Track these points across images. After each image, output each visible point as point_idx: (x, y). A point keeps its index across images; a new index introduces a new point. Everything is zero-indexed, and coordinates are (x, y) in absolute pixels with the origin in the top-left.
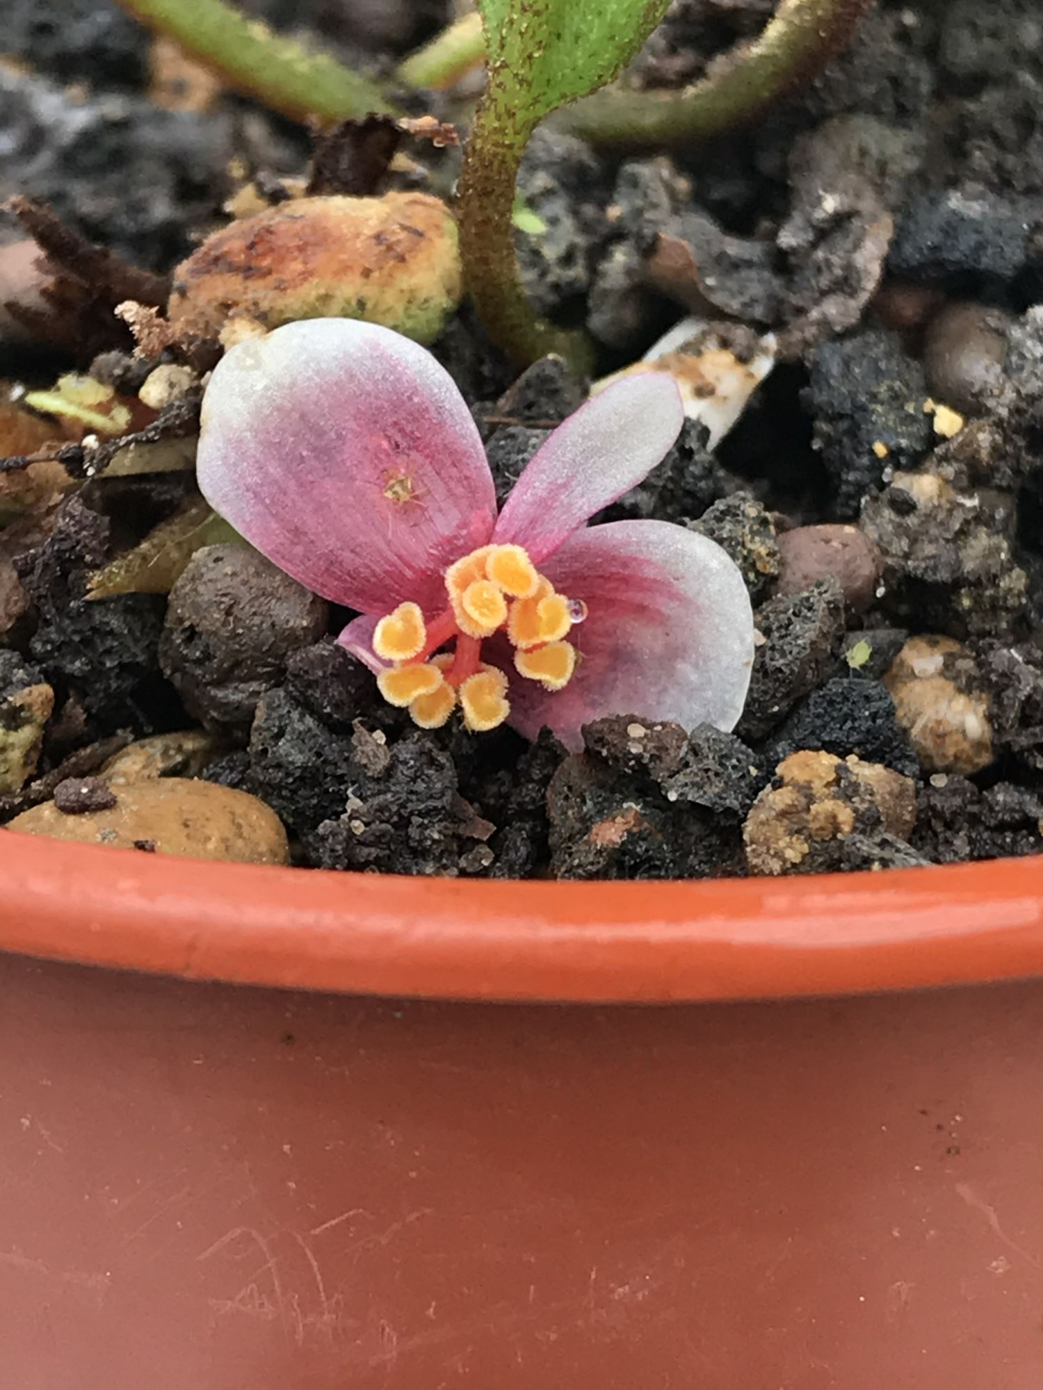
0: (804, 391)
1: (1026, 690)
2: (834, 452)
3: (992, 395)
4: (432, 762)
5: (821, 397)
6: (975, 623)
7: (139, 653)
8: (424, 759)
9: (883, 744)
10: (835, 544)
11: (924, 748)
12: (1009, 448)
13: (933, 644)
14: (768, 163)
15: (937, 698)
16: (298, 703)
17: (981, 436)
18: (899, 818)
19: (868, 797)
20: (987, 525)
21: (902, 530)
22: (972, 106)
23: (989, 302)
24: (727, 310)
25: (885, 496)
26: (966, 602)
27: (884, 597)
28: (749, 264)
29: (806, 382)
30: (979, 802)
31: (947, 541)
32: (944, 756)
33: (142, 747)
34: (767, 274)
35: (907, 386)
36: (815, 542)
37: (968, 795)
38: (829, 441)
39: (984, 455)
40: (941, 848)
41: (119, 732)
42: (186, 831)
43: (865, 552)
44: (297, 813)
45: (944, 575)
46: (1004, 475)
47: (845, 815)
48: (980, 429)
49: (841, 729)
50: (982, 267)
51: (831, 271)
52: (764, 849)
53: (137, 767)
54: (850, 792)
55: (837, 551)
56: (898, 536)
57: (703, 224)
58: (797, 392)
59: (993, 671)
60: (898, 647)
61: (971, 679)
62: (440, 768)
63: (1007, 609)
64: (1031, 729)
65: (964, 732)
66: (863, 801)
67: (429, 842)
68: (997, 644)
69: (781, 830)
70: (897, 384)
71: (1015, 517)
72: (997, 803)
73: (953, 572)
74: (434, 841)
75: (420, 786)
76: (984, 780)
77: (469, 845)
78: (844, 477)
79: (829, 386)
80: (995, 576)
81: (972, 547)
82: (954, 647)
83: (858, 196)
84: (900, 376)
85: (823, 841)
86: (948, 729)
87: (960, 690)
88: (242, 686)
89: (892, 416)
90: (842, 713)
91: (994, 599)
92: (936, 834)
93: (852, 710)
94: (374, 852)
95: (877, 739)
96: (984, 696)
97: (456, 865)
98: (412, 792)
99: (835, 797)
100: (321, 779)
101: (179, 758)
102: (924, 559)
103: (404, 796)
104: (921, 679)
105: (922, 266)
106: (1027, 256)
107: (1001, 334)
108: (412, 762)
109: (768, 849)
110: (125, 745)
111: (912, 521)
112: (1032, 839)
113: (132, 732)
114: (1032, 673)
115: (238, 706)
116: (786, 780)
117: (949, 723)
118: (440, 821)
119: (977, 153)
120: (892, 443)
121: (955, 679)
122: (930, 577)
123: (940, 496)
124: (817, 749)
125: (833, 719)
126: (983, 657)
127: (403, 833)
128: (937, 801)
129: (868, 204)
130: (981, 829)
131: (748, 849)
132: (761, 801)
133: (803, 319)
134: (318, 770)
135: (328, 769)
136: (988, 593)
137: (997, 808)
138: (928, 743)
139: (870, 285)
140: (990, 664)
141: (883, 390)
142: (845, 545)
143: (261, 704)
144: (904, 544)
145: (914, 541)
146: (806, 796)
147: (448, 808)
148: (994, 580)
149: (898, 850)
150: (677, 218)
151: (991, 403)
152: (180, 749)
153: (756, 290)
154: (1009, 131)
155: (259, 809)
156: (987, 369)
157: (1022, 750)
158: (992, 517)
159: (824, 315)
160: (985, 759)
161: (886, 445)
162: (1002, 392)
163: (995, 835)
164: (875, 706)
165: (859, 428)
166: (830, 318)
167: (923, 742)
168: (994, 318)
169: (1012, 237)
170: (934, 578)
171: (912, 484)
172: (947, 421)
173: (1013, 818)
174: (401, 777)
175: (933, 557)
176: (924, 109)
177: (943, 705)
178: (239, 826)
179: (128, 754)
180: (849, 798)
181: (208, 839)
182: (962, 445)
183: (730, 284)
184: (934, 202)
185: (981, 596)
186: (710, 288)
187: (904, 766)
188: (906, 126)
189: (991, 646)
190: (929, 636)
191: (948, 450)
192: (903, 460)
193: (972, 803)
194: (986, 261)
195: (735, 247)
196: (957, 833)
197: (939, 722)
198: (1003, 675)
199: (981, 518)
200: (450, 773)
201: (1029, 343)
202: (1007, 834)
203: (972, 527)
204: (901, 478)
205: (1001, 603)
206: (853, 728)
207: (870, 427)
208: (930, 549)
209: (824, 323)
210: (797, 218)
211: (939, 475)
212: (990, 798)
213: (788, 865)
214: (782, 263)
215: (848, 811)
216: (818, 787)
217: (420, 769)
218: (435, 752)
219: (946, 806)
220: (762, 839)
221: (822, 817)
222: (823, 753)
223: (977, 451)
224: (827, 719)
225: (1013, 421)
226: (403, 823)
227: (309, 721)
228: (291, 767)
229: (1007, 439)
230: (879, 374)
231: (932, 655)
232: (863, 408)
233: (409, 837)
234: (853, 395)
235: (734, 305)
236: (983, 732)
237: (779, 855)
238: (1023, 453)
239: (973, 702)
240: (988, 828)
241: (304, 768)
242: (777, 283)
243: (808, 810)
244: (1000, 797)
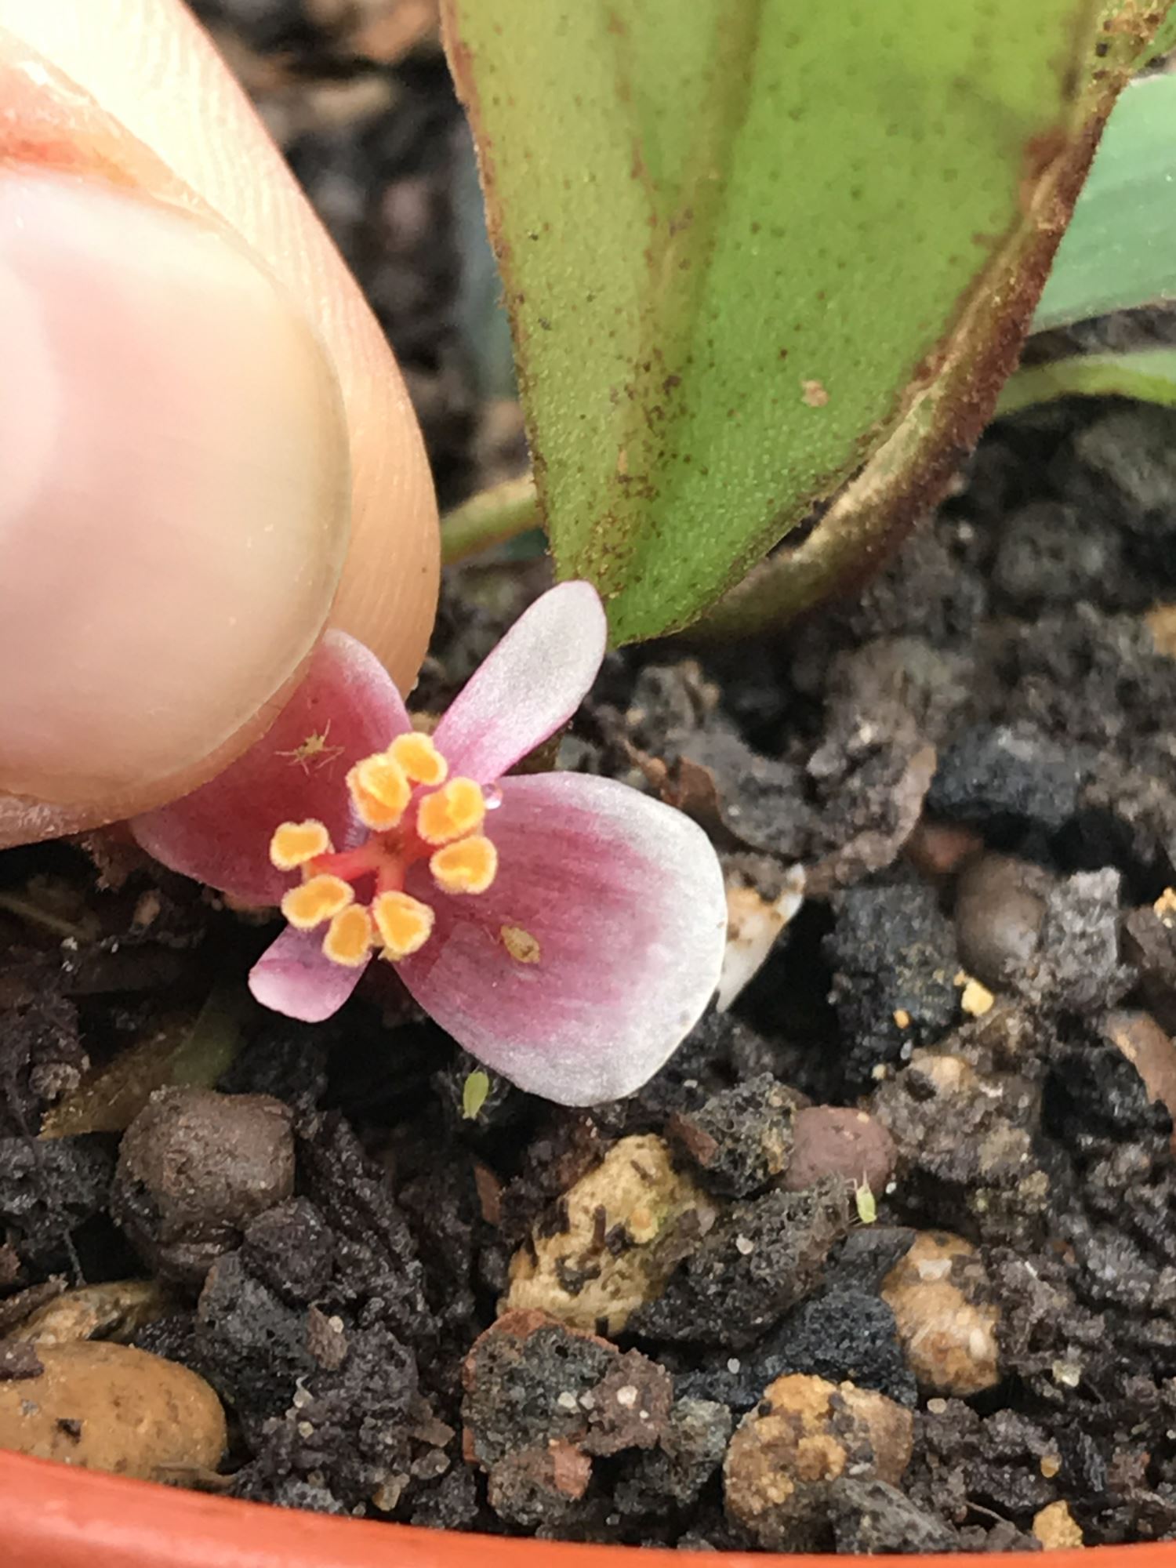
0: (827, 938)
1: (1038, 1313)
2: (849, 1011)
3: (1024, 975)
4: (392, 1355)
5: (846, 949)
6: (990, 1227)
7: (84, 1191)
8: (384, 1353)
9: (882, 1368)
10: (847, 1134)
11: (924, 1362)
12: (1039, 1037)
13: (942, 1243)
14: (805, 677)
15: (942, 1307)
16: (252, 1275)
17: (1010, 1022)
18: (893, 1459)
19: (862, 1435)
20: (1010, 1117)
21: (915, 1117)
22: (1025, 631)
23: (1029, 857)
24: (751, 843)
25: (901, 1076)
26: (982, 1204)
27: (894, 1193)
28: (779, 791)
29: (831, 929)
30: (979, 1431)
31: (967, 1135)
32: (944, 1372)
33: (77, 1299)
34: (797, 802)
35: (940, 953)
36: (825, 1129)
37: (968, 1424)
38: (846, 996)
39: (1012, 1043)
40: (934, 1487)
41: (52, 1278)
42: (116, 1411)
43: (878, 1144)
44: (241, 1394)
45: (960, 1175)
46: (1034, 1066)
47: (836, 1456)
48: (1010, 1014)
49: (837, 1347)
50: (1029, 813)
51: (867, 807)
52: (745, 1484)
53: (69, 1323)
54: (843, 1428)
55: (849, 1142)
56: (912, 1121)
57: (728, 741)
58: (819, 939)
59: (1003, 1285)
60: (905, 1248)
61: (980, 1289)
62: (401, 1364)
63: (1024, 1214)
64: (1041, 1354)
65: (968, 1349)
66: (856, 1438)
67: (380, 1447)
68: (1011, 1255)
69: (765, 1465)
70: (929, 950)
71: (1038, 1105)
72: (998, 1433)
73: (971, 1170)
74: (387, 1446)
75: (377, 1383)
76: (984, 1404)
77: (423, 1449)
78: (858, 1039)
79: (855, 937)
80: (1015, 1178)
81: (992, 1143)
82: (962, 1248)
83: (898, 724)
84: (932, 940)
85: (810, 1480)
86: (952, 1343)
87: (967, 1301)
88: (193, 1247)
89: (919, 983)
90: (840, 1331)
91: (1011, 1203)
92: (930, 1470)
93: (851, 1329)
94: (320, 1457)
95: (876, 1361)
96: (993, 1309)
97: (408, 1471)
98: (368, 1389)
99: (826, 1432)
100: (270, 1359)
101: (115, 1315)
102: (939, 1153)
103: (358, 1392)
104: (926, 1283)
105: (962, 806)
106: (1077, 807)
107: (1039, 898)
108: (370, 1357)
109: (750, 1485)
110: (56, 1294)
111: (929, 1107)
112: (1032, 1478)
113: (66, 1279)
114: (1046, 1291)
115: (190, 1269)
116: (775, 1406)
117: (952, 1336)
118: (396, 1424)
119: (1033, 691)
120: (916, 1014)
121: (964, 1286)
122: (943, 1174)
123: (961, 1082)
124: (808, 1372)
125: (830, 1336)
126: (995, 1266)
127: (354, 1434)
128: (934, 1433)
129: (907, 735)
130: (978, 1460)
131: (728, 1482)
132: (745, 1426)
133: (833, 855)
134: (267, 1351)
135: (278, 1351)
136: (1007, 1195)
137: (998, 1440)
138: (928, 1357)
139: (907, 825)
140: (1003, 1277)
141: (913, 954)
142: (857, 1136)
143: (214, 1271)
144: (919, 1133)
145: (931, 1130)
146: (795, 1428)
147: (405, 1410)
148: (1013, 1181)
149: (890, 1501)
150: (703, 733)
151: (1023, 985)
152: (116, 1304)
153: (784, 822)
154: (1064, 666)
155: (198, 1390)
156: (1022, 936)
157: (1029, 1377)
158: (1015, 1108)
159: (857, 853)
160: (989, 1380)
161: (909, 1014)
162: (1035, 975)
163: (993, 1468)
164: (876, 1325)
165: (883, 991)
166: (864, 857)
167: (923, 1356)
168: (1034, 875)
169: (1063, 785)
170: (949, 1175)
171: (932, 1069)
172: (977, 998)
173: (1013, 1451)
174: (357, 1373)
175: (950, 1152)
176: (976, 631)
177: (948, 1316)
178: (174, 1408)
179: (58, 1308)
180: (841, 1433)
181: (140, 1421)
182: (989, 1028)
183: (757, 814)
184: (982, 738)
185: (997, 1197)
186: (732, 819)
187: (901, 1393)
188: (956, 649)
189: (1005, 1257)
190: (937, 1234)
191: (973, 1032)
192: (924, 1033)
193: (972, 1432)
194: (1034, 808)
195: (763, 770)
196: (954, 1467)
197: (942, 1335)
198: (1016, 1291)
199: (1004, 1110)
200: (411, 1369)
201: (1069, 915)
202: (1007, 1468)
203: (994, 1118)
204: (922, 1057)
205: (1019, 1207)
206: (850, 1348)
207: (894, 991)
208: (945, 1142)
209: (856, 862)
210: (831, 746)
211: (963, 1060)
212: (990, 1428)
213: (770, 1505)
214: (812, 791)
215: (840, 1449)
216: (809, 1419)
217: (378, 1364)
218: (397, 1346)
219: (944, 1440)
220: (743, 1473)
221: (811, 1455)
222: (816, 1377)
223: (1006, 1037)
224: (823, 1335)
225: (1045, 1007)
226: (354, 1423)
227: (263, 1293)
228: (238, 1346)
229: (1037, 1027)
230: (911, 935)
231: (939, 1257)
232: (889, 969)
233: (359, 1439)
234: (879, 952)
235: (759, 838)
236: (989, 1351)
237: (761, 1493)
238: (1053, 1040)
239: (981, 1316)
240: (986, 1461)
241: (252, 1348)
242: (806, 811)
243: (796, 1444)
244: (1002, 1428)
